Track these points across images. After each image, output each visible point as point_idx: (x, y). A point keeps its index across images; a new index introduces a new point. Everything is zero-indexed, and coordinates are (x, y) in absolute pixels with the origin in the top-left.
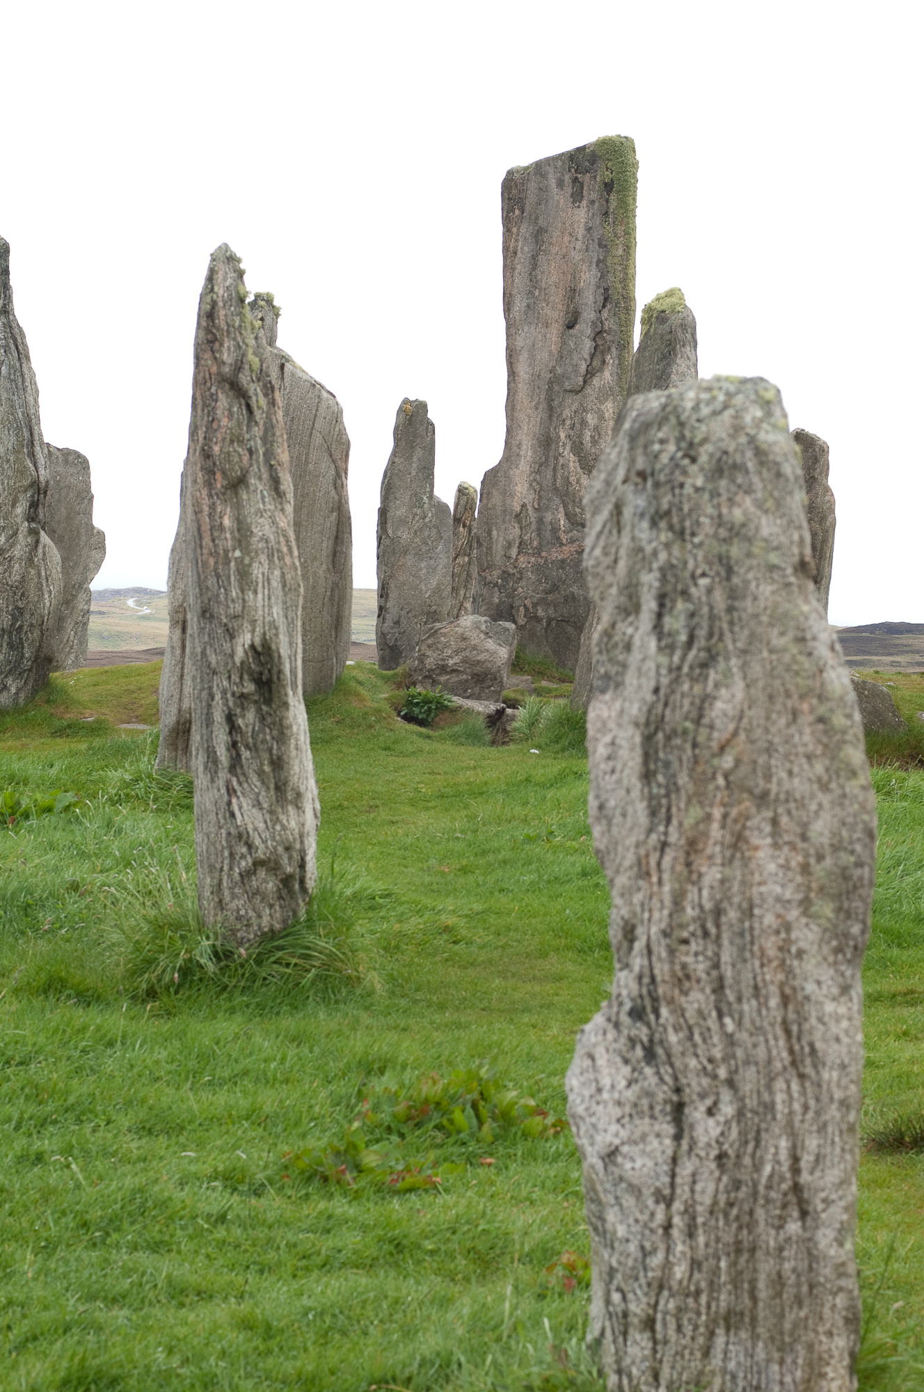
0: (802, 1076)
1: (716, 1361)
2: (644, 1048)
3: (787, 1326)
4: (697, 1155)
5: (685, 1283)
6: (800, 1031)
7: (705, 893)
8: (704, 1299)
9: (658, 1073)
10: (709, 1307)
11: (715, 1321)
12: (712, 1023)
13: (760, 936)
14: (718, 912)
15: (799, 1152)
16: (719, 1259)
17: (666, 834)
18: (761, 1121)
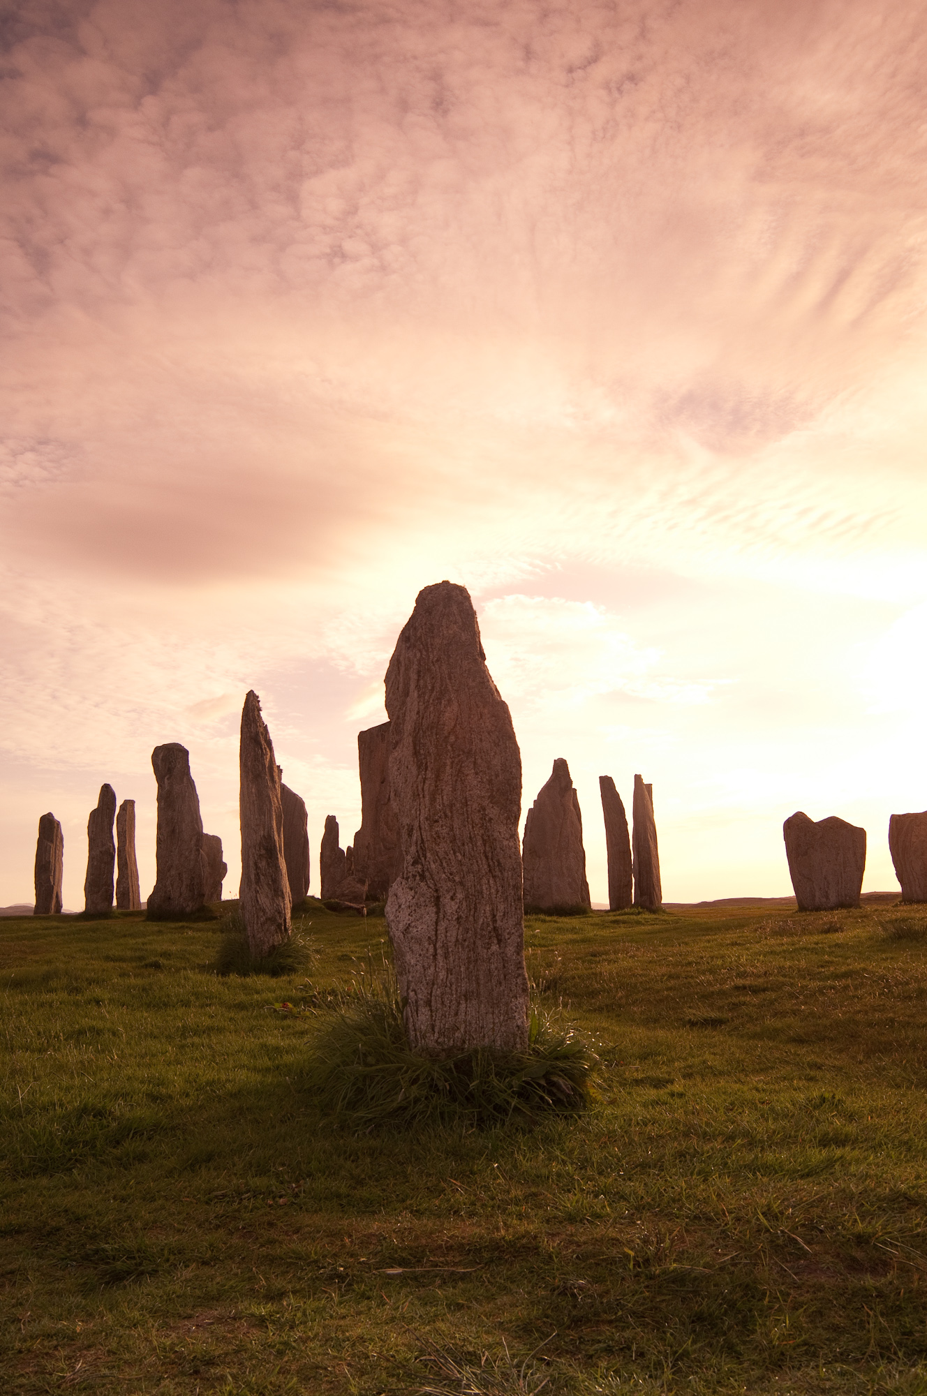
0: (494, 877)
1: (462, 1016)
2: (420, 875)
3: (496, 995)
4: (447, 919)
5: (445, 980)
6: (492, 855)
7: (445, 797)
8: (454, 987)
9: (427, 884)
10: (457, 991)
11: (460, 997)
12: (451, 856)
13: (471, 814)
14: (451, 806)
15: (495, 913)
16: (460, 967)
17: (425, 775)
18: (476, 899)
